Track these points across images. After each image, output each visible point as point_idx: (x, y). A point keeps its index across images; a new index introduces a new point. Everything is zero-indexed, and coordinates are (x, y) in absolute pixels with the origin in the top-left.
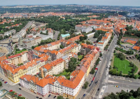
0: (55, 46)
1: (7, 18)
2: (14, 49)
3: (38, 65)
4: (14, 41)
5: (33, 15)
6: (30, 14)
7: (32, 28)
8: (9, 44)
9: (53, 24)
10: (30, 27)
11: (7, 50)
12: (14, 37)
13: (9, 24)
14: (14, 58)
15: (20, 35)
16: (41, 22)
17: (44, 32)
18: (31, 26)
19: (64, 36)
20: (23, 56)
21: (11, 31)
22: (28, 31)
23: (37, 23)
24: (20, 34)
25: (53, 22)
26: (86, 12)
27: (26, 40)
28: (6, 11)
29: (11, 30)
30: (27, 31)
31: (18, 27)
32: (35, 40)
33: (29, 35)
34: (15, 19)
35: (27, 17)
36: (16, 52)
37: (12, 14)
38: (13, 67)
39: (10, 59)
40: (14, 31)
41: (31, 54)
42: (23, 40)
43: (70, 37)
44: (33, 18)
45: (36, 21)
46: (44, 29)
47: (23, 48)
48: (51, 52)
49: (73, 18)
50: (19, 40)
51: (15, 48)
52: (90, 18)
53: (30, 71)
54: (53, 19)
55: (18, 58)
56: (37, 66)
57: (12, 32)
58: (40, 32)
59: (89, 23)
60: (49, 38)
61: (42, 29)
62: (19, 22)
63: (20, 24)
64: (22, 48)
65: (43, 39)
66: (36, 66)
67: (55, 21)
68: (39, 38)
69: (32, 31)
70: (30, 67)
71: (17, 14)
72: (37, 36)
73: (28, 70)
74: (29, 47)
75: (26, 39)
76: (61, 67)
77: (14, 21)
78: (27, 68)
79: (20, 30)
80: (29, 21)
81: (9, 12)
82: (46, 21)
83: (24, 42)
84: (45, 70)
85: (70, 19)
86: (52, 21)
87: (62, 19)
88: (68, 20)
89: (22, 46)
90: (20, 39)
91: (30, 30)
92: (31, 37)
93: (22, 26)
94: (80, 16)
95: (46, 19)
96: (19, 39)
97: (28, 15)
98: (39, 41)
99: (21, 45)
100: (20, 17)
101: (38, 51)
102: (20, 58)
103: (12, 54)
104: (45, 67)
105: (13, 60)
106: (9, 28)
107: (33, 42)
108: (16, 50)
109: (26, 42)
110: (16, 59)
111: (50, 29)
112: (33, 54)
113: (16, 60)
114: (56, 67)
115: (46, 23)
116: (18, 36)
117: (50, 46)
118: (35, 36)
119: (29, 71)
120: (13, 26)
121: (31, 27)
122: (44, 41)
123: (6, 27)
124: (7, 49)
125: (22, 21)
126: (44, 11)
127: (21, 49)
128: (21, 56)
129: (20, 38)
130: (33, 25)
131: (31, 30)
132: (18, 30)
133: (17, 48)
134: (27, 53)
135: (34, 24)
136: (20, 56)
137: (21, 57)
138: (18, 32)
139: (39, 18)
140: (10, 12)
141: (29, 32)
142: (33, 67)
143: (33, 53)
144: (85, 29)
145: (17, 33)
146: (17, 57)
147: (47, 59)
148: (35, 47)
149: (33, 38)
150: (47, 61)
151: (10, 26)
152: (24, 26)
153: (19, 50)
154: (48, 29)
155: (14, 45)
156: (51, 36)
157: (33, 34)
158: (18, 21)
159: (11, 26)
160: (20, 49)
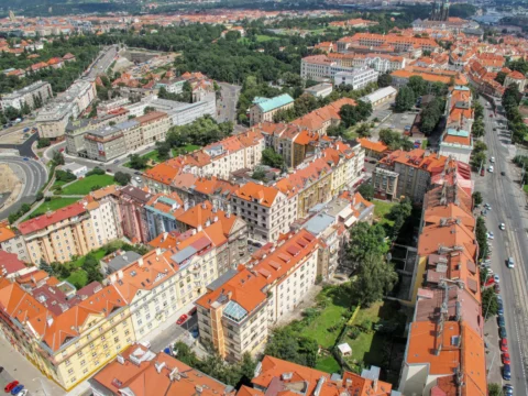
0: (239, 154)
1: (12, 36)
2: (47, 171)
3: (184, 273)
4: (45, 133)
5: (117, 23)
6: (102, 20)
7: (118, 75)
8: (25, 150)
9: (203, 55)
10: (110, 71)
11: (16, 178)
12: (43, 114)
13: (23, 60)
14: (51, 228)
15: (70, 106)
16: (153, 47)
17: (175, 88)
18: (112, 66)
19: (268, 106)
20: (92, 213)
21: (32, 86)
22: (105, 84)
23: (136, 51)
24: (70, 101)
25: (200, 48)
26: (317, 8)
27: (98, 125)
28: (6, 9)
29: (28, 85)
30: (98, 88)
31: (58, 70)
32: (144, 128)
33: (111, 105)
34: (46, 37)
35: (93, 30)
36: (59, 189)
37: (32, 20)
38: (48, 301)
39: (28, 235)
40: (43, 88)
41: (136, 203)
42: (86, 130)
43: (297, 109)
44: (119, 35)
45: (132, 44)
46: (172, 76)
47: (88, 165)
48: (237, 193)
49: (277, 31)
50: (67, 130)
51: (52, 169)
52: (340, 30)
53: (142, 311)
54: (197, 36)
55: (71, 226)
56: (177, 277)
57: (36, 93)
58: (157, 91)
59: (351, 49)
60: (200, 115)
61: (163, 76)
62: (60, 48)
63: (66, 56)
64: (84, 169)
65: (175, 123)
66: (173, 280)
67: (207, 41)
68: (158, 118)
69: (122, 85)
70: (144, 292)
71: (50, 19)
72: (147, 110)
73: (133, 308)
74: (117, 162)
75: (101, 124)
76: (304, 280)
77: (41, 47)
78: (130, 299)
79: (71, 81)
80: (104, 43)
81: (21, 14)
82: (172, 42)
83: (93, 139)
84: (236, 311)
85: (263, 33)
86: (195, 43)
87: (233, 36)
88: (261, 38)
89: (84, 154)
90: (74, 124)
91: (112, 80)
92: (121, 111)
93: (76, 65)
94: (301, 23)
95: (171, 37)
96: (70, 124)
97: (95, 23)
98: (159, 130)
99: (78, 150)
100: (65, 31)
101: (166, 183)
102: (79, 227)
103: (38, 200)
104: (230, 294)
105: (46, 240)
106: (21, 74)
107: (131, 136)
108: (58, 179)
109: (102, 137)
110: (62, 231)
111: (199, 75)
112: (147, 207)
113: (62, 239)
114: (285, 282)
115: (174, 50)
116: (64, 108)
117: (219, 157)
118: (137, 110)
119: (137, 312)
120: (36, 68)
121: (114, 70)
122: (183, 129)
123: (10, 71)
124: (16, 173)
125: (74, 44)
126: (156, 6)
127: (80, 171)
128: (84, 214)
129: (71, 118)
130: (123, 62)
131: (118, 80)
132: (60, 83)
133: (63, 168)
134: (114, 196)
135: (123, 55)
136: (80, 215)
137: (85, 223)
138: (62, 90)
139: (143, 32)
140: (26, 13)
141: (106, 89)
142: (159, 289)
143: (145, 202)
144: (348, 74)
145: (55, 95)
146: (66, 222)
147: (227, 236)
148: (146, 159)
149: (131, 117)
150: (226, 245)
151: (24, 66)
152: (83, 63)
153: (70, 177)
154: (188, 75)
155: (47, 153)
156: (208, 104)
157: (126, 100)
158: (55, 45)
159: (30, 65)
160: (75, 173)
